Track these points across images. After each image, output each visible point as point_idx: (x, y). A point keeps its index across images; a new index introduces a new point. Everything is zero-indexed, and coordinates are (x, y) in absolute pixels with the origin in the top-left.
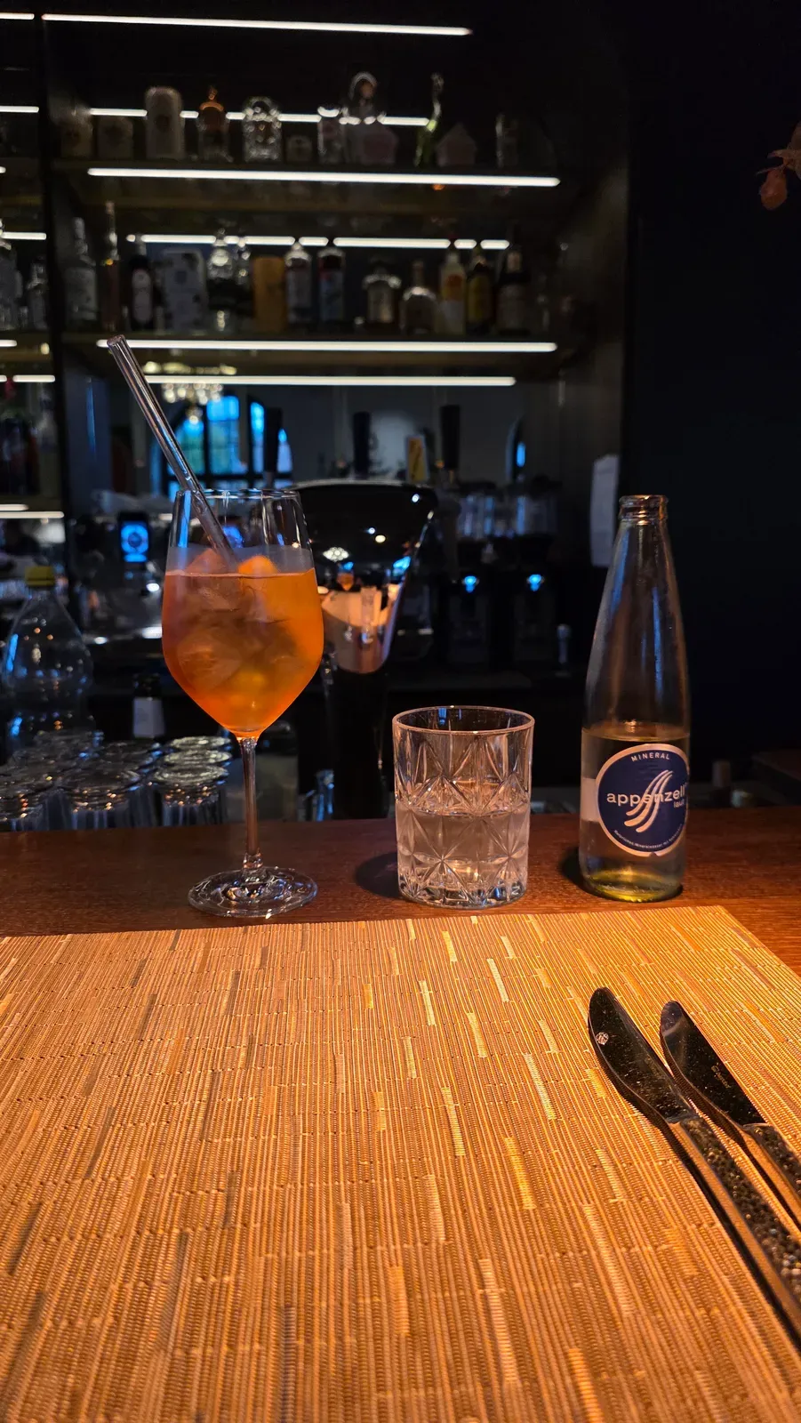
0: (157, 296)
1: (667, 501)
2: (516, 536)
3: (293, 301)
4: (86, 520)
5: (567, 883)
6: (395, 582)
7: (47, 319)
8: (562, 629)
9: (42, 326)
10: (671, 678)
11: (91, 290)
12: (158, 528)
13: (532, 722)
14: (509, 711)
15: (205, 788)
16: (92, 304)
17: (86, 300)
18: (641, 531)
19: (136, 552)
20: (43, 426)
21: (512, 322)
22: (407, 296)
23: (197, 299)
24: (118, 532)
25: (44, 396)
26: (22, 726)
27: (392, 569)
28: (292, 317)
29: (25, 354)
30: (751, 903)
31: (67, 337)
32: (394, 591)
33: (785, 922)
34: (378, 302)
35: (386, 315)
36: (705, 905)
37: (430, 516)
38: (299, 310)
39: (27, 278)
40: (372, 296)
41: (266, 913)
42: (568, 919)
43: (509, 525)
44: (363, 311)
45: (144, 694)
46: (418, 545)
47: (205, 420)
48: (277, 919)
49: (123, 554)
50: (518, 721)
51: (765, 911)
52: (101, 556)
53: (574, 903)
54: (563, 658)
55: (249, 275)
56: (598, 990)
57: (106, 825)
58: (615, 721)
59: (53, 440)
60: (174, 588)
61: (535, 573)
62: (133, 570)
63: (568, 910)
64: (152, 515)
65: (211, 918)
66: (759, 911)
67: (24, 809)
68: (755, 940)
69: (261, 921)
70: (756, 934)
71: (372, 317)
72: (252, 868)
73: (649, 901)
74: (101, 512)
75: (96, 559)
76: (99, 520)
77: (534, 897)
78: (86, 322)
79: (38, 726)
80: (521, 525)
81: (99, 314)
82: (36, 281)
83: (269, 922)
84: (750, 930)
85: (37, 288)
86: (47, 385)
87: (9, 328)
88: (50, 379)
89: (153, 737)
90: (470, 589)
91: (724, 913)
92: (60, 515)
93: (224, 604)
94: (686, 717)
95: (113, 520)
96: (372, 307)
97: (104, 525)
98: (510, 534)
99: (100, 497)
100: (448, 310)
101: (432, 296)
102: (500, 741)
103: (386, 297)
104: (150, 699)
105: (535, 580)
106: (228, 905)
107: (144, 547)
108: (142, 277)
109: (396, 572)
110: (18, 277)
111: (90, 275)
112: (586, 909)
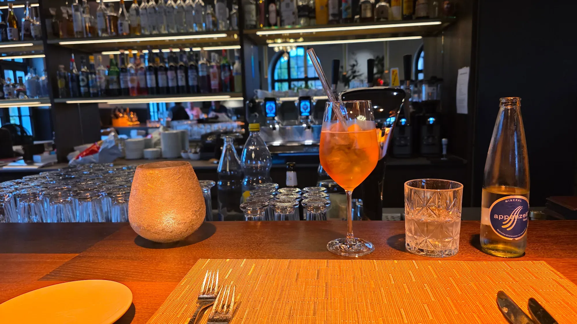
0: (278, 13)
1: (521, 99)
2: (423, 101)
3: (331, 11)
4: (252, 101)
5: (475, 249)
6: (389, 126)
7: (237, 25)
8: (444, 140)
9: (236, 28)
10: (522, 170)
11: (254, 13)
12: (279, 103)
13: (462, 186)
14: (450, 181)
15: (321, 207)
16: (254, 18)
17: (252, 17)
18: (509, 111)
19: (271, 113)
20: (237, 66)
21: (423, 14)
22: (377, 6)
23: (294, 13)
24: (265, 105)
25: (236, 54)
26: (248, 182)
27: (386, 122)
28: (331, 18)
29: (230, 39)
30: (557, 260)
31: (245, 32)
32: (388, 130)
33: (573, 269)
34: (365, 10)
35: (369, 14)
36: (536, 260)
37: (403, 101)
38: (334, 15)
39: (231, 10)
40: (363, 7)
41: (356, 255)
42: (478, 263)
43: (420, 97)
44: (359, 13)
45: (291, 170)
46: (399, 112)
47: (289, 58)
48: (360, 258)
49: (266, 114)
50: (457, 186)
51: (564, 264)
52: (258, 115)
53: (480, 257)
54: (444, 152)
55: (314, 3)
56: (499, 291)
57: (284, 220)
58: (497, 186)
59: (240, 71)
60: (326, 137)
61: (431, 117)
62: (269, 120)
63: (478, 260)
64: (278, 99)
65: (336, 255)
66: (561, 263)
67: (258, 213)
68: (561, 275)
69: (354, 258)
70: (562, 273)
71: (363, 16)
72: (351, 238)
73: (511, 258)
74: (257, 98)
75: (256, 116)
76: (257, 101)
77: (462, 254)
78: (252, 25)
79: (253, 182)
80: (424, 97)
81: (256, 22)
82: (234, 11)
83: (357, 259)
84: (559, 271)
85: (235, 13)
86: (238, 50)
87: (224, 29)
88: (239, 47)
89: (293, 186)
90: (403, 124)
91: (545, 264)
92: (242, 99)
93: (343, 142)
94: (528, 185)
95: (263, 101)
96: (363, 11)
97: (259, 103)
98: (420, 101)
99: (257, 92)
100: (395, 11)
101: (388, 5)
102: (449, 193)
103: (369, 7)
104: (292, 172)
105: (431, 119)
106: (341, 251)
107: (274, 111)
108: (272, 6)
109: (388, 123)
110: (227, 10)
111: (253, 7)
112: (485, 260)
